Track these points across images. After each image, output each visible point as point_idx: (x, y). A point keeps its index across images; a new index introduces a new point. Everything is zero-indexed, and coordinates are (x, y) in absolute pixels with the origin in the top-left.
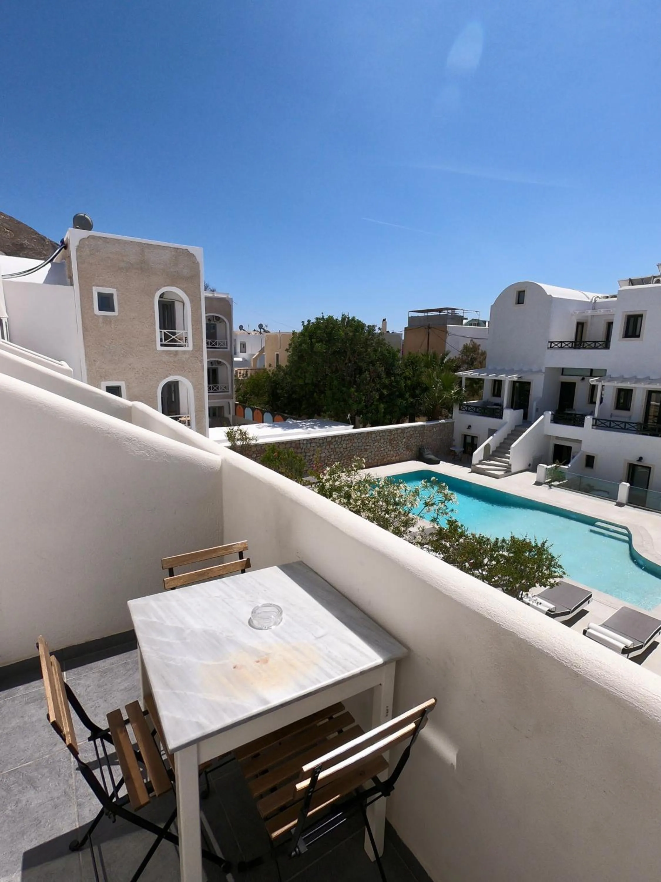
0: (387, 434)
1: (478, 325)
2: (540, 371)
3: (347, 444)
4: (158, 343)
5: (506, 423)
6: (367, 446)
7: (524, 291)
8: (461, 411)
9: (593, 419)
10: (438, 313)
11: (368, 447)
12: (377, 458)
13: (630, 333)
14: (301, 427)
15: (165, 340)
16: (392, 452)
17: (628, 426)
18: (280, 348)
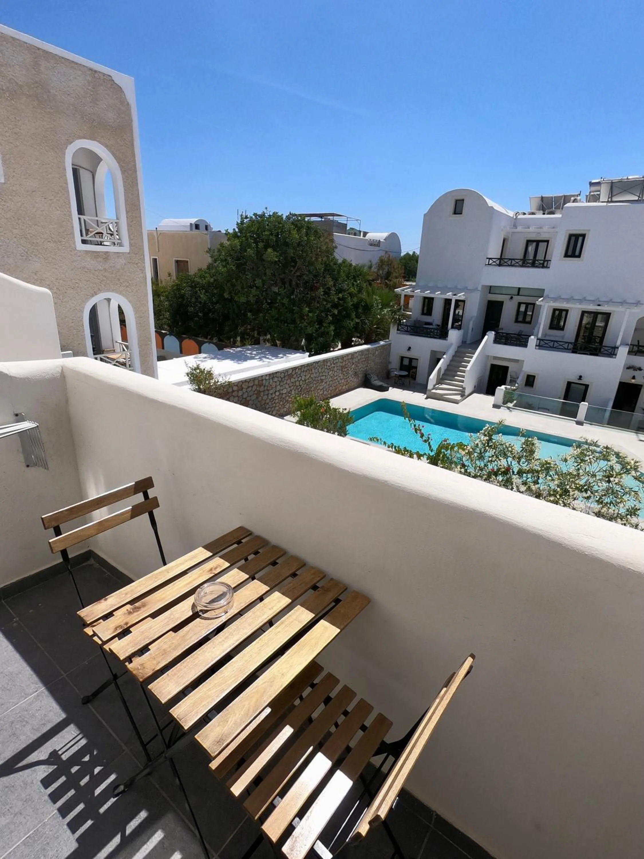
0: (340, 360)
1: (355, 234)
2: (476, 289)
3: (305, 376)
4: (78, 238)
5: (451, 344)
6: (323, 376)
7: (463, 200)
8: (399, 332)
9: (537, 339)
10: (320, 219)
11: (324, 378)
12: (331, 388)
13: (570, 253)
14: (252, 358)
15: (87, 234)
16: (343, 381)
17: (556, 344)
18: (159, 251)
